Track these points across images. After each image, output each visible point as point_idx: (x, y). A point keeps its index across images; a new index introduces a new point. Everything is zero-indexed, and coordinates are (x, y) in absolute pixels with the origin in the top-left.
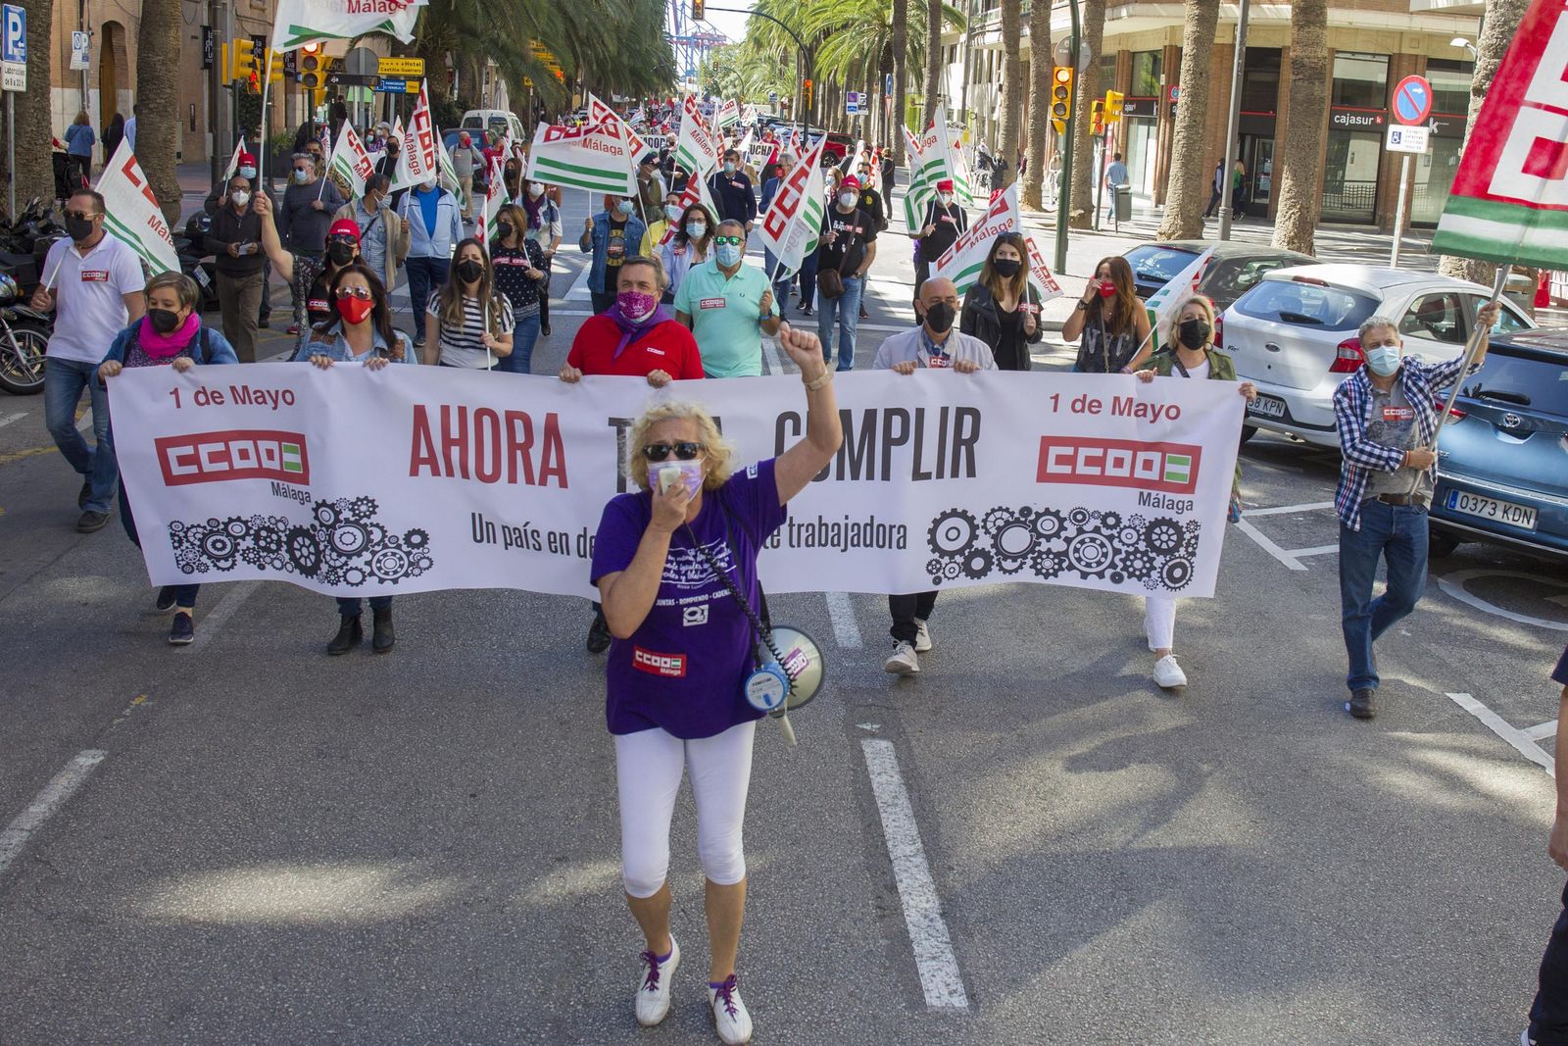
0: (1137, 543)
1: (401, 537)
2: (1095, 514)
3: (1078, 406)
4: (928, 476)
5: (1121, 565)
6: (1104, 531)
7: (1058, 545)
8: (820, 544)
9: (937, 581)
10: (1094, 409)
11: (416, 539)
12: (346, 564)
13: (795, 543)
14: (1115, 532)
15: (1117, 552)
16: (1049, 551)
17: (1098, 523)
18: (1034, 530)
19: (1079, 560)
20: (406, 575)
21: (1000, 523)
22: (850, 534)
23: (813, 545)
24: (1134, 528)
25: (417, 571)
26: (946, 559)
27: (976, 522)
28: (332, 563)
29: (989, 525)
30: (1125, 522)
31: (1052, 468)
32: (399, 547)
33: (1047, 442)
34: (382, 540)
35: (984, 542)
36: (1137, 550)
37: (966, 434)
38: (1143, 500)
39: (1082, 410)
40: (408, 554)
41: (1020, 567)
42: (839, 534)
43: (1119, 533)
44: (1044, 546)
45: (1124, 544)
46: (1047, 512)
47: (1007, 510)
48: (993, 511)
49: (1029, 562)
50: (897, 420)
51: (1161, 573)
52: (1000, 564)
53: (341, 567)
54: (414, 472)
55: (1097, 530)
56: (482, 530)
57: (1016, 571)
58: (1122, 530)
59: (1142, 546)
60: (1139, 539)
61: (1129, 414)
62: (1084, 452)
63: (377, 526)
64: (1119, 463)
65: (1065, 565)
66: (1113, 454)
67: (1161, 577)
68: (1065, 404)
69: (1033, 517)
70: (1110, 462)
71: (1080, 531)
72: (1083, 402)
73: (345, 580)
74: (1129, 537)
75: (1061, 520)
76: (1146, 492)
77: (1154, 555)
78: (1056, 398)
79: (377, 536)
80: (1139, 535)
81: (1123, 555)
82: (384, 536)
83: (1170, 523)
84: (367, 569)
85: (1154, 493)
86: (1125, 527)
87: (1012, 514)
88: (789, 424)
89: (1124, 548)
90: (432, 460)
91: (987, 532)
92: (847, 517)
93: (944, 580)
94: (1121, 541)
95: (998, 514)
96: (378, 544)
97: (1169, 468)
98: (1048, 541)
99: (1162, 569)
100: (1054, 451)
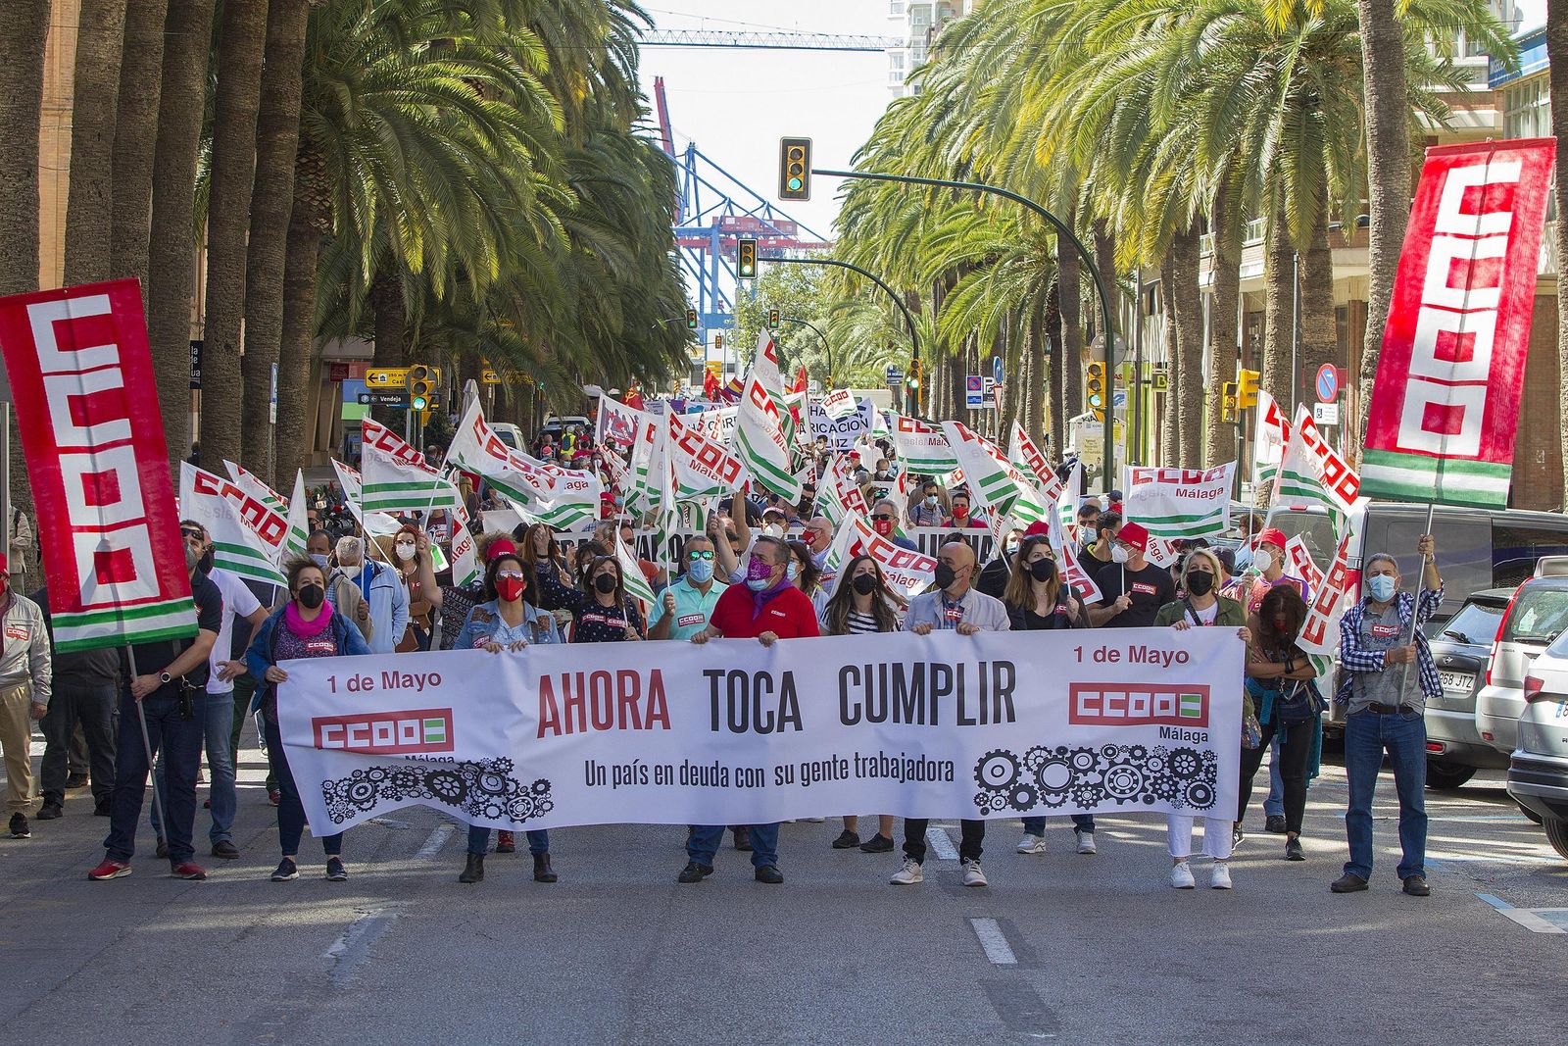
0: (1162, 769)
1: (530, 787)
2: (1124, 749)
3: (1100, 656)
4: (972, 722)
5: (1151, 788)
6: (1132, 761)
7: (1094, 778)
8: (882, 775)
9: (985, 812)
10: (1114, 658)
11: (541, 787)
12: (488, 800)
13: (861, 773)
14: (1142, 762)
15: (1146, 778)
16: (1087, 784)
17: (1127, 755)
18: (1072, 766)
19: (1114, 789)
20: (532, 815)
21: (1040, 760)
22: (907, 769)
23: (876, 775)
24: (1159, 757)
25: (541, 813)
26: (993, 793)
27: (1018, 760)
28: (476, 798)
29: (1030, 762)
30: (1150, 753)
31: (1082, 711)
32: (527, 795)
33: (1075, 689)
34: (516, 791)
35: (1026, 778)
36: (1163, 776)
37: (1004, 685)
38: (1164, 734)
39: (1104, 660)
40: (534, 799)
41: (1063, 801)
42: (897, 767)
43: (1146, 762)
44: (1082, 780)
45: (1151, 771)
46: (1081, 750)
47: (1045, 749)
48: (1033, 750)
49: (1071, 796)
50: (941, 674)
51: (1185, 794)
52: (1043, 798)
53: (483, 803)
54: (541, 734)
55: (1126, 762)
56: (594, 774)
57: (1060, 804)
58: (1148, 759)
59: (1167, 772)
60: (1164, 766)
61: (1144, 661)
62: (1108, 696)
63: (513, 780)
64: (1139, 705)
65: (1102, 795)
66: (1134, 697)
67: (1185, 797)
68: (1087, 655)
69: (1069, 755)
70: (1132, 705)
71: (1112, 764)
72: (1104, 652)
73: (485, 813)
74: (1155, 764)
75: (1095, 756)
76: (1165, 727)
77: (1177, 779)
78: (1079, 650)
79: (512, 787)
80: (1164, 763)
81: (1152, 780)
82: (517, 788)
83: (1188, 752)
84: (503, 808)
85: (1172, 727)
86: (1151, 757)
87: (1050, 752)
88: (850, 676)
89: (1152, 775)
90: (555, 723)
91: (1029, 769)
92: (903, 754)
93: (992, 811)
94: (1148, 769)
95: (1037, 752)
96: (512, 794)
97: (1183, 705)
98: (1085, 775)
99: (1185, 791)
100: (1082, 696)
